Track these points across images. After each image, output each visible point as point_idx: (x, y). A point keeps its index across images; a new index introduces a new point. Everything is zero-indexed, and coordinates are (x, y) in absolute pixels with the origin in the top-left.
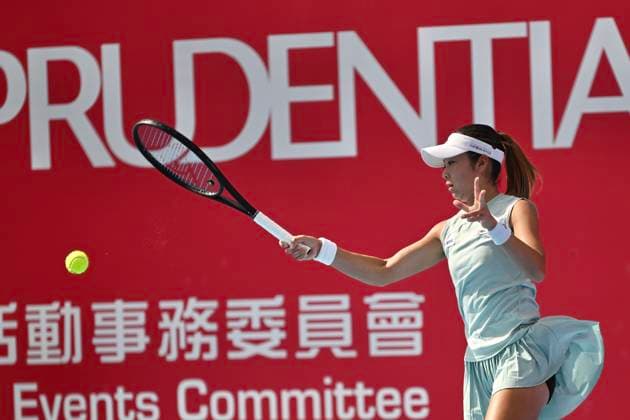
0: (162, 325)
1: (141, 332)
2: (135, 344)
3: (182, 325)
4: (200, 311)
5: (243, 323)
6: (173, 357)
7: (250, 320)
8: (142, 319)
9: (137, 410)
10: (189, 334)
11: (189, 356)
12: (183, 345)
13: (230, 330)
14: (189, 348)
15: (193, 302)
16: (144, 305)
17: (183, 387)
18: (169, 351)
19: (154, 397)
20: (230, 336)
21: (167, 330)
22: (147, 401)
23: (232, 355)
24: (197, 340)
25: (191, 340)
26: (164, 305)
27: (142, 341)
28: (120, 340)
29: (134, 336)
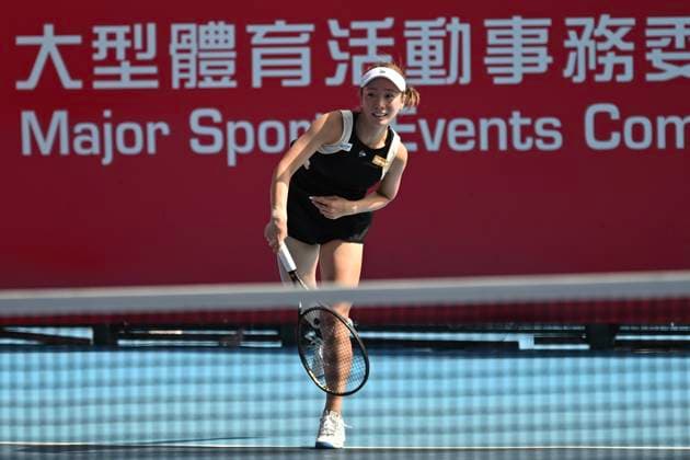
0: (567, 44)
2: (536, 65)
3: (591, 44)
4: (614, 29)
5: (665, 42)
6: (580, 78)
7: (673, 39)
8: (544, 36)
9: (536, 137)
10: (600, 53)
11: (598, 78)
12: (592, 66)
13: (650, 50)
14: (600, 69)
15: (605, 20)
16: (548, 22)
18: (576, 72)
19: (556, 122)
20: (649, 56)
21: (575, 49)
22: (548, 127)
23: (650, 77)
25: (602, 60)
26: (570, 22)
27: (543, 61)
28: (518, 60)
29: (535, 55)
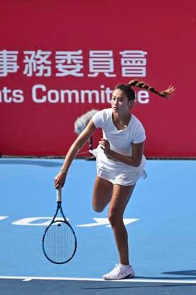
1: (15, 64)
17: (35, 88)
24: (42, 68)
